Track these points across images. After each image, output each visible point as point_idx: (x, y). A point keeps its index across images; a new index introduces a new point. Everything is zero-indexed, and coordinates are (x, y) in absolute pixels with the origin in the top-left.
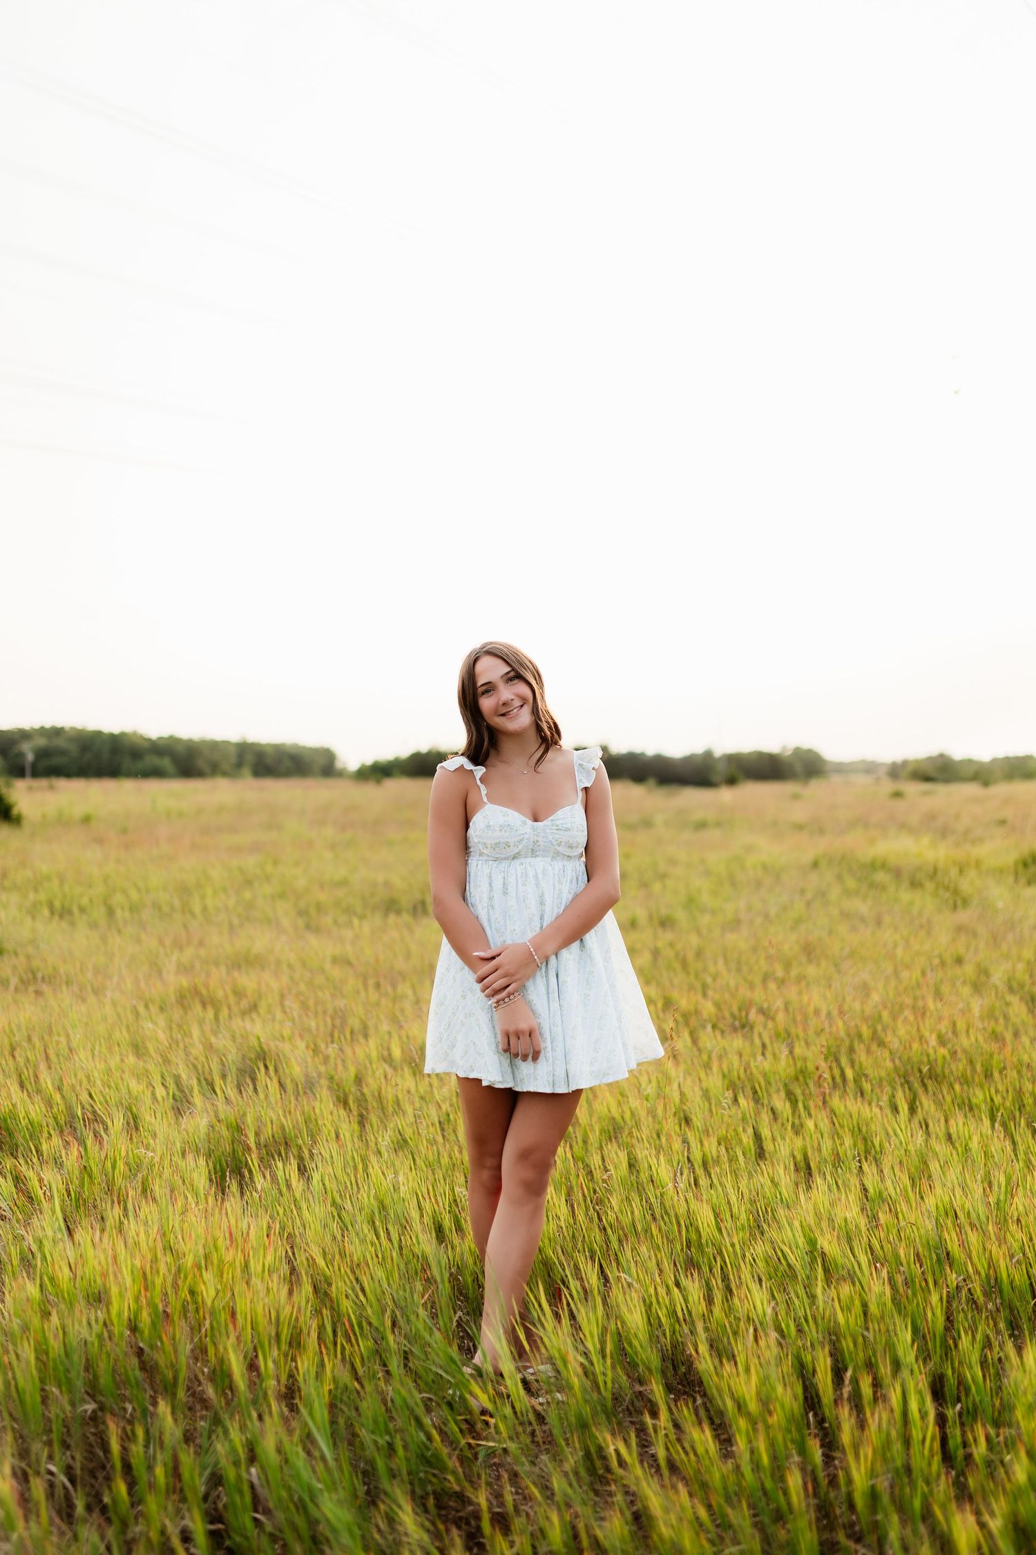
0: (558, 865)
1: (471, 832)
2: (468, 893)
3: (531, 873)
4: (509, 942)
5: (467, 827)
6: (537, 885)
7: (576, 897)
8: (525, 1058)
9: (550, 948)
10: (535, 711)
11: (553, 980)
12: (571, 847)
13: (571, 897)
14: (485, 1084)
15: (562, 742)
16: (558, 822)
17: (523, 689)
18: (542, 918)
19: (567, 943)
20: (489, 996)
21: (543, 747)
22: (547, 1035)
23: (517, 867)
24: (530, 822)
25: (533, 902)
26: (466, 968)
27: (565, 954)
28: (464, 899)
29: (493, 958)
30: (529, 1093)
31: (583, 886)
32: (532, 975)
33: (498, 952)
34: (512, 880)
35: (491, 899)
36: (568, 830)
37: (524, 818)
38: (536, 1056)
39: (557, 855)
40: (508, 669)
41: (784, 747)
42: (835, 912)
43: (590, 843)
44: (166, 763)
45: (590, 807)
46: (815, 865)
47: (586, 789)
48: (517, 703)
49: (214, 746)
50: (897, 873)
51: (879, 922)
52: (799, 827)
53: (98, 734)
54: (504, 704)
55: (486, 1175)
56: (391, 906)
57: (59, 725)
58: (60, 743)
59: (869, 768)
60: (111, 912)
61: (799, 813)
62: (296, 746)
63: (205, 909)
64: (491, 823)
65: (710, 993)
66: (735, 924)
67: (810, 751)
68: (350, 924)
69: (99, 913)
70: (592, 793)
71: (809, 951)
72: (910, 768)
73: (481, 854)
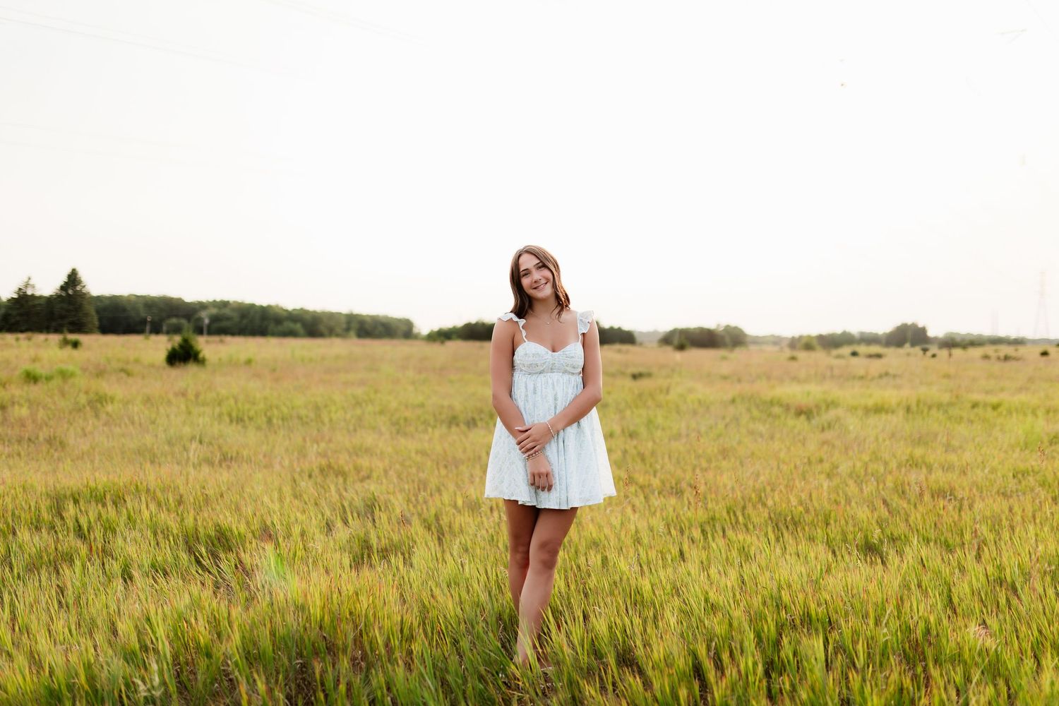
0: (566, 377)
1: (515, 357)
2: (513, 393)
3: (550, 382)
4: (536, 422)
5: (514, 355)
6: (553, 388)
7: (576, 397)
8: (543, 489)
9: (560, 426)
10: (554, 286)
11: (561, 444)
12: (574, 368)
13: (573, 396)
14: (520, 503)
15: (571, 306)
16: (567, 353)
17: (546, 273)
18: (555, 407)
19: (570, 423)
20: (523, 453)
21: (559, 308)
22: (557, 476)
23: (541, 378)
24: (550, 352)
25: (551, 399)
26: (511, 436)
27: (569, 429)
28: (511, 396)
29: (527, 431)
30: (544, 509)
31: (581, 391)
32: (549, 442)
33: (529, 427)
34: (539, 385)
35: (526, 396)
36: (572, 357)
37: (546, 350)
38: (550, 488)
39: (565, 372)
40: (538, 261)
41: (718, 325)
42: (744, 431)
43: (586, 366)
44: (298, 327)
45: (586, 346)
46: (733, 401)
47: (583, 334)
48: (543, 281)
49: (331, 316)
50: (787, 408)
51: (772, 438)
52: (725, 378)
53: (252, 306)
54: (535, 282)
55: (519, 556)
56: (453, 421)
57: (226, 299)
58: (227, 311)
59: (776, 341)
60: (270, 421)
61: (725, 369)
62: (386, 317)
63: (331, 420)
64: (528, 352)
65: (658, 475)
66: (678, 437)
67: (736, 328)
68: (425, 431)
69: (262, 421)
70: (587, 337)
71: (724, 453)
72: (804, 341)
73: (521, 371)
